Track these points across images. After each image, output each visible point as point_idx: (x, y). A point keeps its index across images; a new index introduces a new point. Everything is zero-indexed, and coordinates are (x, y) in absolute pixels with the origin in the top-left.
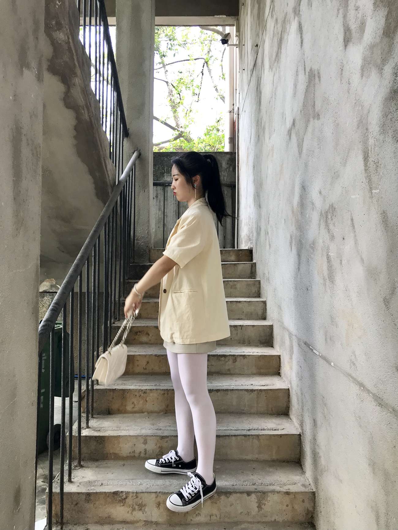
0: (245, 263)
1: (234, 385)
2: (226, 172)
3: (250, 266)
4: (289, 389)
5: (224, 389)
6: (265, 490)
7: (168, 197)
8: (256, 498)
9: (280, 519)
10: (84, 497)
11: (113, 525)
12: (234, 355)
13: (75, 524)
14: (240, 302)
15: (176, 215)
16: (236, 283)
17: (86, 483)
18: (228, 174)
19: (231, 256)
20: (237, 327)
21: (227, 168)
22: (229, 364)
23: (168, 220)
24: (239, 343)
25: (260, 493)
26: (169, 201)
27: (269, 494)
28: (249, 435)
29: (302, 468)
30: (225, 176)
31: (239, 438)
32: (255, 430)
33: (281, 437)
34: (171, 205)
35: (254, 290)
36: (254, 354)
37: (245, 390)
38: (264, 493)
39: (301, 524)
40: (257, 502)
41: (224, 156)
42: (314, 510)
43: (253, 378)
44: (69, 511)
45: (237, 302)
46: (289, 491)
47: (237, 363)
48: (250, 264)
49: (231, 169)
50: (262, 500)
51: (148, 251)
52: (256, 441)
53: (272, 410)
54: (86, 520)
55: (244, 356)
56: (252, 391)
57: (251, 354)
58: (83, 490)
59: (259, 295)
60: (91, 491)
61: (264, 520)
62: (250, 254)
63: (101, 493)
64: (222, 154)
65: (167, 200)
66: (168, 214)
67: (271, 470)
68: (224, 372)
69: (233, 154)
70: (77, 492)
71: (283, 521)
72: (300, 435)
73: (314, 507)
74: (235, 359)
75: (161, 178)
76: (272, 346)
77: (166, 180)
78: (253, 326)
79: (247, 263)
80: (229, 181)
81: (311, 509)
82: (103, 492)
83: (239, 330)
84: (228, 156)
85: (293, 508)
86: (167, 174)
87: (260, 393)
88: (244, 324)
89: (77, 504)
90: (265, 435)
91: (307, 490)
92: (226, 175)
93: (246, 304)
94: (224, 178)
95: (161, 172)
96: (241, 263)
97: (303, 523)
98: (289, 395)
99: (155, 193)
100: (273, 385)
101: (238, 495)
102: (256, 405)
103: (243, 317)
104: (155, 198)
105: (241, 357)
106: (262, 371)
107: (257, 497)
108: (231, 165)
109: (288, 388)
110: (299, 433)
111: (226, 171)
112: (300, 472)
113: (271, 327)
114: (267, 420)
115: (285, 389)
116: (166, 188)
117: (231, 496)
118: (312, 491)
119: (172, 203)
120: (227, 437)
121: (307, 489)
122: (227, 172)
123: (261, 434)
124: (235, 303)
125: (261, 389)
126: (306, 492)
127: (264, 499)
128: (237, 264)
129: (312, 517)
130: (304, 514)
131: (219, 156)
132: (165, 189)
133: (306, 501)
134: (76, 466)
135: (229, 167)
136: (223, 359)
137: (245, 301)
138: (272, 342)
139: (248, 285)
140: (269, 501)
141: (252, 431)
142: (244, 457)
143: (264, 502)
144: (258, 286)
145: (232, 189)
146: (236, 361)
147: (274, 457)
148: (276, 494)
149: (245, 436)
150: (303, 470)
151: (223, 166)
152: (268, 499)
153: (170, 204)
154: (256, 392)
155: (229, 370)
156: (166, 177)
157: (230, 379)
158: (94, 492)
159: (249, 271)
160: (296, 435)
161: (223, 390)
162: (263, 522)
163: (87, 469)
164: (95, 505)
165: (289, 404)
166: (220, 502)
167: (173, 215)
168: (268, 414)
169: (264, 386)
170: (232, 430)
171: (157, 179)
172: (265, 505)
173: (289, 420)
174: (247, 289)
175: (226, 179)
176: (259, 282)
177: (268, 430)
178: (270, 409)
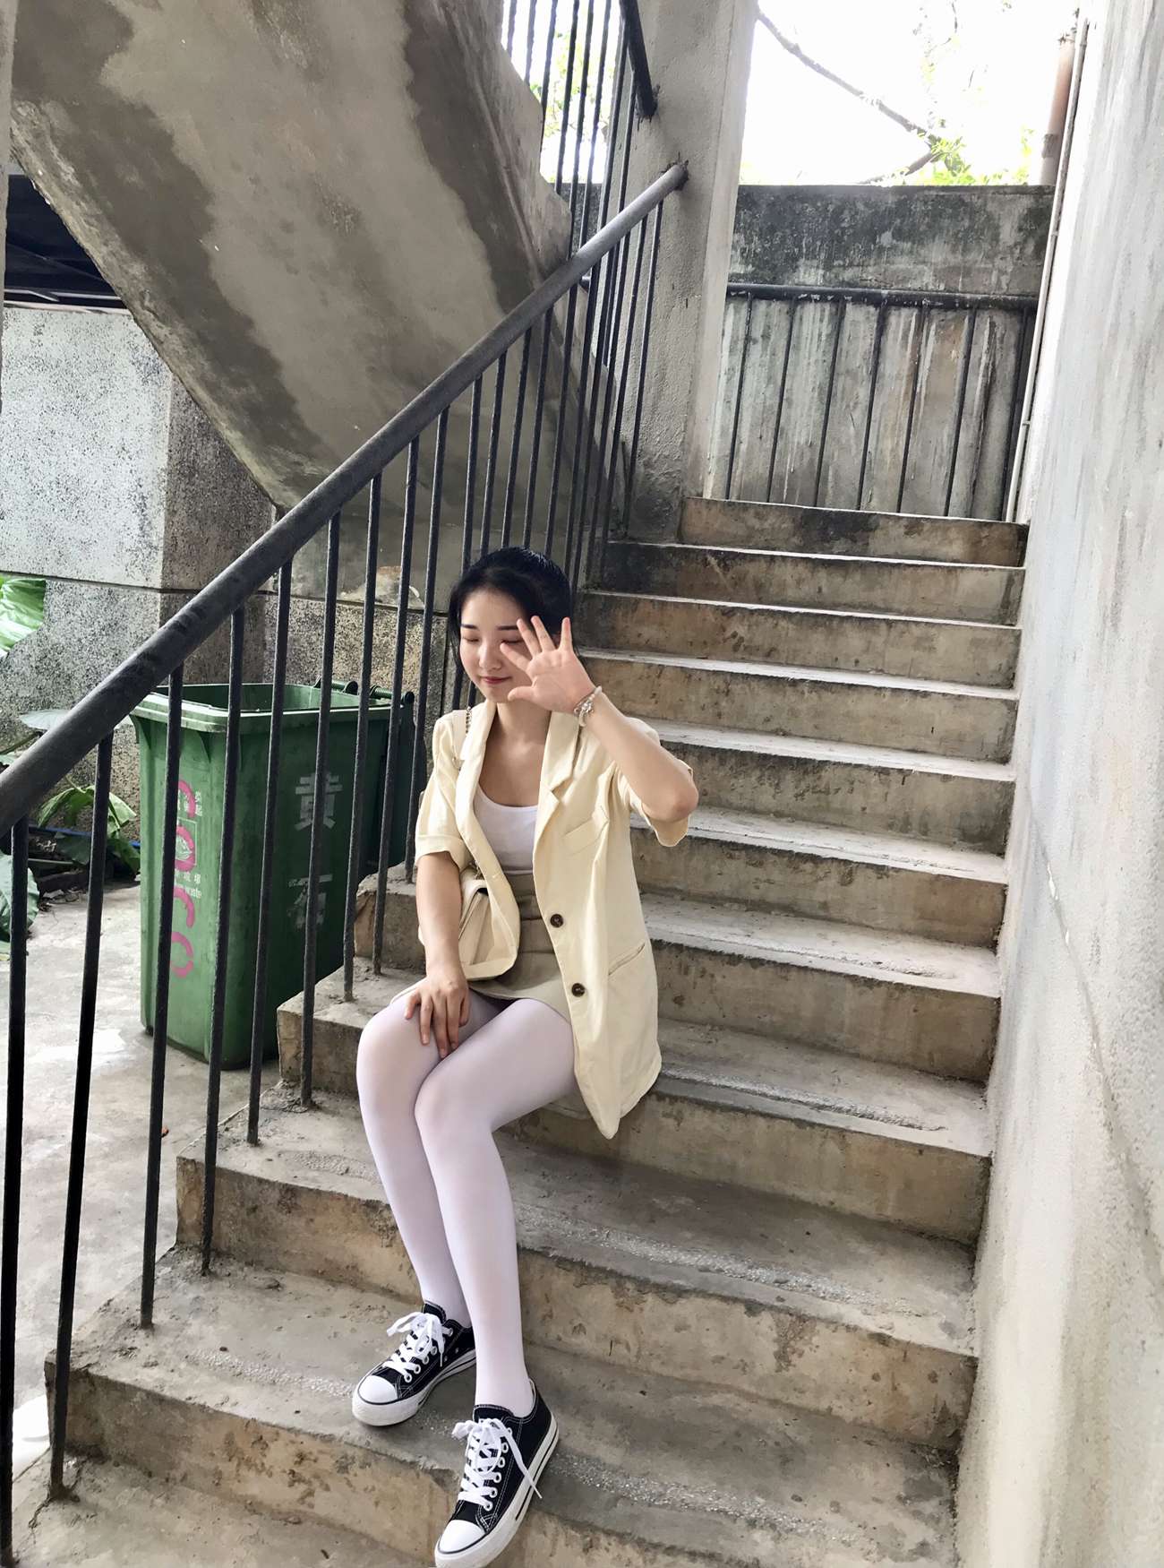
0: (986, 570)
1: (815, 956)
2: (1009, 259)
3: (1005, 578)
4: (999, 999)
5: (779, 961)
6: (810, 1312)
7: (803, 341)
8: (774, 1327)
9: (845, 1411)
10: (275, 1196)
11: (363, 1291)
12: (846, 862)
13: (249, 1264)
14: (925, 694)
15: (821, 400)
16: (933, 631)
17: (300, 1156)
18: (1015, 264)
19: (951, 542)
20: (888, 774)
21: (1016, 245)
22: (827, 889)
23: (793, 414)
24: (890, 826)
25: (791, 1315)
26: (804, 352)
27: (820, 1327)
28: (812, 1125)
29: (972, 1270)
30: (1006, 273)
31: (778, 1124)
32: (839, 1110)
33: (921, 1152)
34: (809, 364)
35: (995, 661)
36: (919, 868)
37: (848, 976)
38: (802, 1318)
39: (915, 1446)
40: (775, 1341)
41: (1011, 200)
42: (967, 1417)
43: (899, 942)
44: (235, 1223)
45: (916, 693)
46: (888, 1333)
47: (852, 887)
48: (1005, 575)
49: (1030, 248)
50: (792, 1339)
51: (677, 502)
52: (832, 1147)
53: (931, 1059)
54: (283, 1260)
55: (880, 870)
56: (870, 983)
57: (910, 866)
58: (278, 1174)
59: (1009, 682)
60: (301, 1184)
61: (794, 1400)
62: (1019, 540)
63: (332, 1195)
64: (1005, 193)
65: (797, 348)
66: (794, 397)
67: (864, 1250)
68: (808, 910)
69: (1045, 194)
70: (256, 1175)
71: (856, 1419)
72: (987, 1162)
73: (967, 1406)
74: (850, 873)
75: (786, 275)
76: (1001, 854)
77: (802, 280)
78: (946, 778)
79: (993, 569)
80: (1017, 291)
81: (956, 1410)
82: (339, 1194)
83: (895, 785)
84: (1026, 202)
85: (895, 1388)
86: (808, 263)
87: (897, 994)
88: (915, 769)
89: (254, 1209)
90: (869, 1134)
91: (951, 1345)
92: (1010, 270)
93: (946, 706)
94: (999, 281)
95: (787, 254)
96: (972, 568)
97: (921, 1447)
98: (996, 1021)
99: (762, 324)
100: (954, 977)
101: (714, 1303)
102: (877, 1032)
103: (928, 744)
104: (761, 340)
105: (870, 872)
106: (939, 927)
107: (778, 1324)
108: (1030, 233)
109: (997, 997)
110: (985, 1154)
111: (1012, 253)
112: (960, 1280)
113: (1008, 789)
114: (901, 1087)
115: (985, 998)
116: (799, 307)
117: (683, 1301)
118: (968, 1353)
119: (812, 360)
120: (740, 1114)
121: (955, 1342)
122: (1012, 257)
123: (853, 1129)
124: (907, 696)
125: (902, 984)
126: (948, 1353)
127: (799, 1335)
128: (959, 570)
129: (957, 1438)
130: (931, 1420)
131: (993, 200)
132: (794, 311)
133: (943, 1377)
134: (297, 1103)
135: (1025, 241)
136: (808, 866)
137: (944, 694)
138: (1006, 841)
139: (976, 643)
140: (817, 1347)
141: (831, 1113)
142: (790, 1190)
143: (799, 1345)
144: (1011, 648)
145: (1022, 322)
146: (850, 882)
147: (890, 1212)
148: (842, 1333)
149: (800, 1123)
150: (973, 1274)
151: (1001, 237)
152: (815, 1340)
153: (805, 362)
154: (883, 988)
155: (825, 905)
156: (802, 270)
157: (820, 935)
158: (311, 1187)
159: (997, 598)
160: (975, 1156)
161: (774, 962)
162: (790, 1406)
163: (330, 1117)
164: (312, 1225)
165: (993, 1049)
166: (642, 1310)
167: (813, 398)
168: (914, 1068)
169: (919, 974)
170: (765, 1095)
171: (774, 278)
172: (801, 1355)
173: (979, 1103)
174: (971, 656)
175: (1008, 285)
176: (1017, 637)
177: (887, 1120)
178: (926, 1056)
